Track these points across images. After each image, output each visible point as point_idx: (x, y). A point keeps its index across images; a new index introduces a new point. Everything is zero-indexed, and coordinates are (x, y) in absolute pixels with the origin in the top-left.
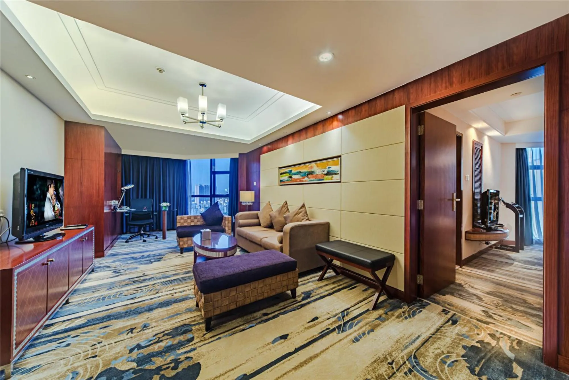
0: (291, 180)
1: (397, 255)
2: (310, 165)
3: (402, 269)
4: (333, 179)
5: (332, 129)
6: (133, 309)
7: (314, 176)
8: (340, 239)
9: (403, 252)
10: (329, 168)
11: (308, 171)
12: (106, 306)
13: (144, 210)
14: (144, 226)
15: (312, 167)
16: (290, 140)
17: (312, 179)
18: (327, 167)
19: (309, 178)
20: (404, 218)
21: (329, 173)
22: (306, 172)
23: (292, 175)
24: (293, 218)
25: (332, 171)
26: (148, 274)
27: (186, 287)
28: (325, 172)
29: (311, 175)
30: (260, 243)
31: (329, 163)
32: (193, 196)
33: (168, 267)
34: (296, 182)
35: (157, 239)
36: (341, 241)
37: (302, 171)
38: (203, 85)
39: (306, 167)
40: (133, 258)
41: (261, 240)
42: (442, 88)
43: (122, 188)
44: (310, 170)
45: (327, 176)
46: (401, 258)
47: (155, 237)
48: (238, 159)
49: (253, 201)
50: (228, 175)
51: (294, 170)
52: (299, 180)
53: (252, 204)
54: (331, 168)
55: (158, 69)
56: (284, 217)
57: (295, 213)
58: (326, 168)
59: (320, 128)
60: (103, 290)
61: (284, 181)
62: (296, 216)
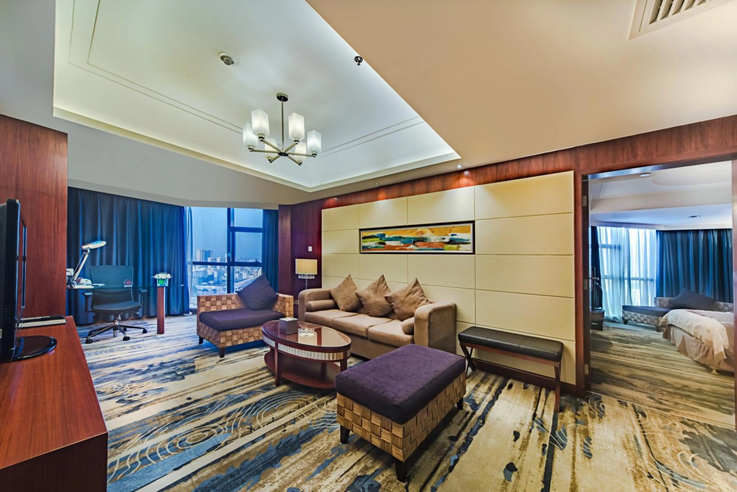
0: (382, 247)
1: (565, 343)
2: (419, 229)
3: (571, 359)
4: (460, 249)
5: (459, 187)
6: (237, 467)
7: (427, 244)
8: (474, 325)
9: (574, 339)
10: (452, 235)
11: (416, 236)
12: (175, 469)
13: (125, 286)
14: (122, 313)
15: (422, 233)
16: (382, 194)
17: (424, 248)
18: (450, 234)
19: (417, 246)
20: (574, 299)
21: (452, 242)
22: (412, 238)
23: (386, 241)
24: (405, 299)
25: (458, 239)
26: (197, 398)
27: (290, 412)
28: (447, 240)
29: (420, 242)
30: (364, 335)
31: (453, 230)
32: (195, 263)
33: (223, 382)
34: (392, 250)
35: (145, 335)
36: (475, 327)
37: (403, 236)
38: (283, 98)
39: (411, 232)
40: (133, 371)
41: (367, 330)
42: (623, 158)
43: (84, 247)
44: (419, 236)
45: (449, 246)
46: (571, 346)
47: (142, 330)
48: (276, 211)
49: (316, 273)
50: (261, 234)
51: (389, 234)
52: (398, 248)
53: (313, 278)
54: (456, 235)
55: (222, 58)
56: (386, 298)
57: (407, 292)
58: (447, 235)
59: (437, 183)
60: (136, 440)
61: (369, 247)
62: (410, 296)
